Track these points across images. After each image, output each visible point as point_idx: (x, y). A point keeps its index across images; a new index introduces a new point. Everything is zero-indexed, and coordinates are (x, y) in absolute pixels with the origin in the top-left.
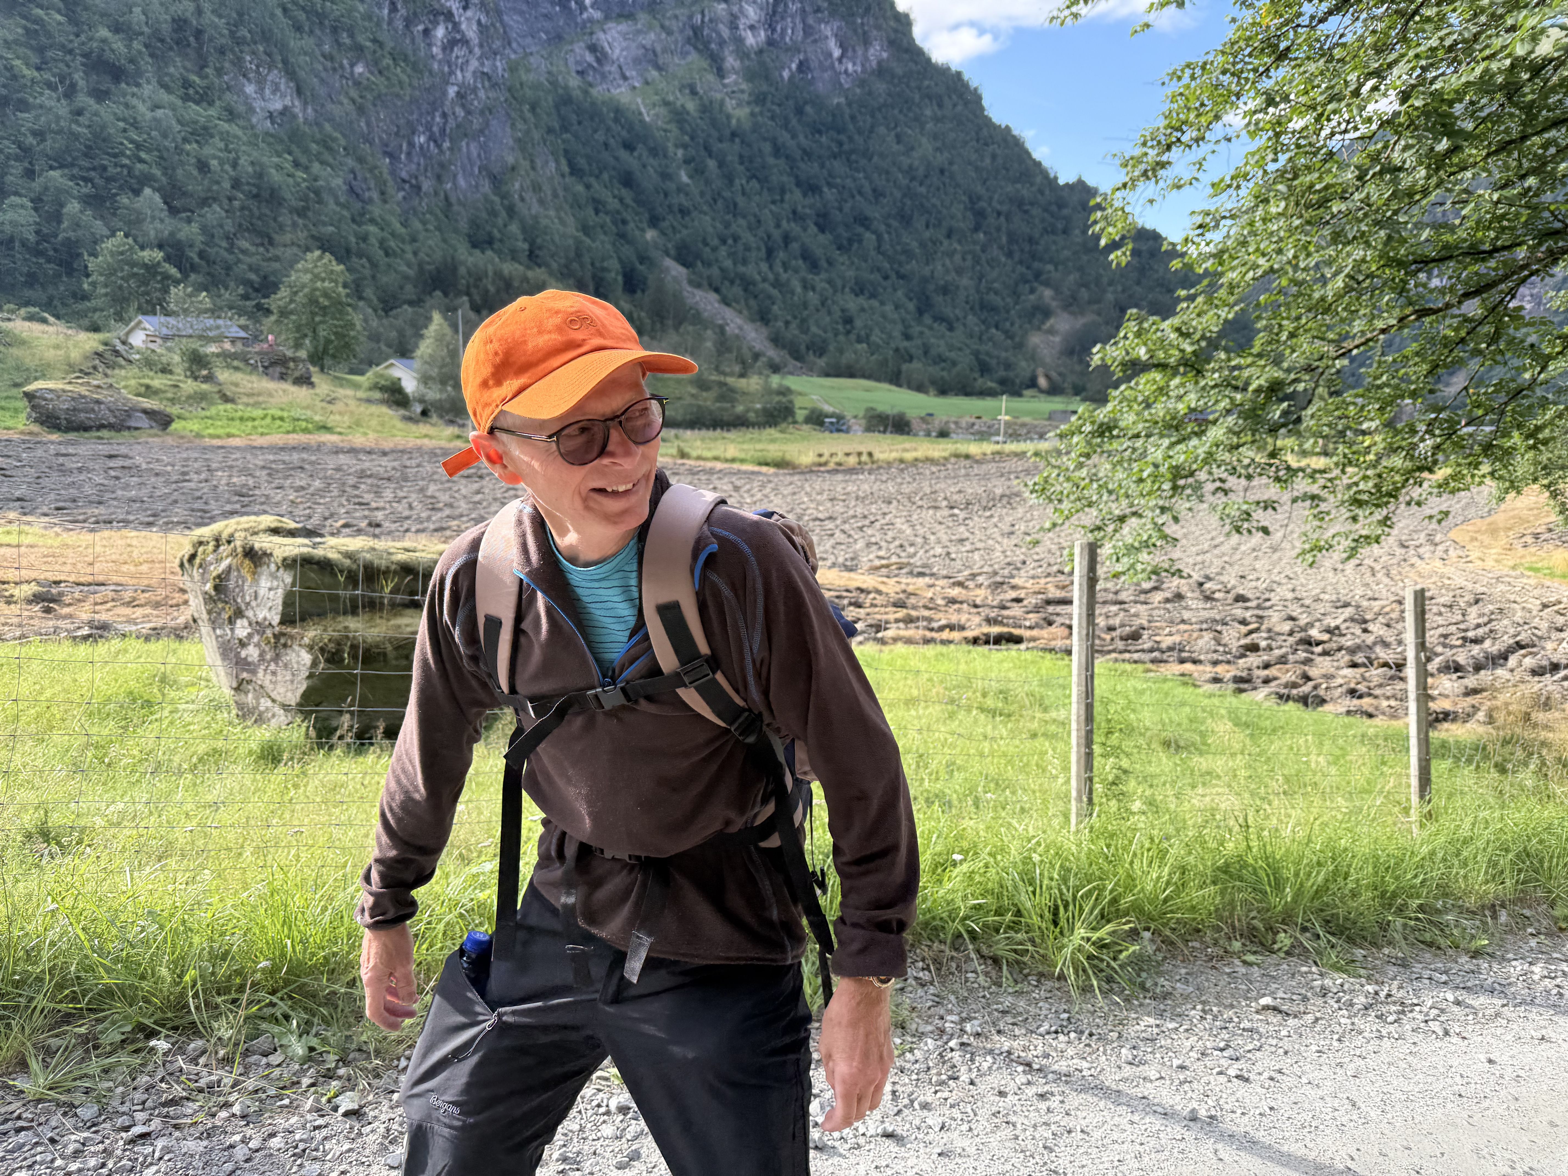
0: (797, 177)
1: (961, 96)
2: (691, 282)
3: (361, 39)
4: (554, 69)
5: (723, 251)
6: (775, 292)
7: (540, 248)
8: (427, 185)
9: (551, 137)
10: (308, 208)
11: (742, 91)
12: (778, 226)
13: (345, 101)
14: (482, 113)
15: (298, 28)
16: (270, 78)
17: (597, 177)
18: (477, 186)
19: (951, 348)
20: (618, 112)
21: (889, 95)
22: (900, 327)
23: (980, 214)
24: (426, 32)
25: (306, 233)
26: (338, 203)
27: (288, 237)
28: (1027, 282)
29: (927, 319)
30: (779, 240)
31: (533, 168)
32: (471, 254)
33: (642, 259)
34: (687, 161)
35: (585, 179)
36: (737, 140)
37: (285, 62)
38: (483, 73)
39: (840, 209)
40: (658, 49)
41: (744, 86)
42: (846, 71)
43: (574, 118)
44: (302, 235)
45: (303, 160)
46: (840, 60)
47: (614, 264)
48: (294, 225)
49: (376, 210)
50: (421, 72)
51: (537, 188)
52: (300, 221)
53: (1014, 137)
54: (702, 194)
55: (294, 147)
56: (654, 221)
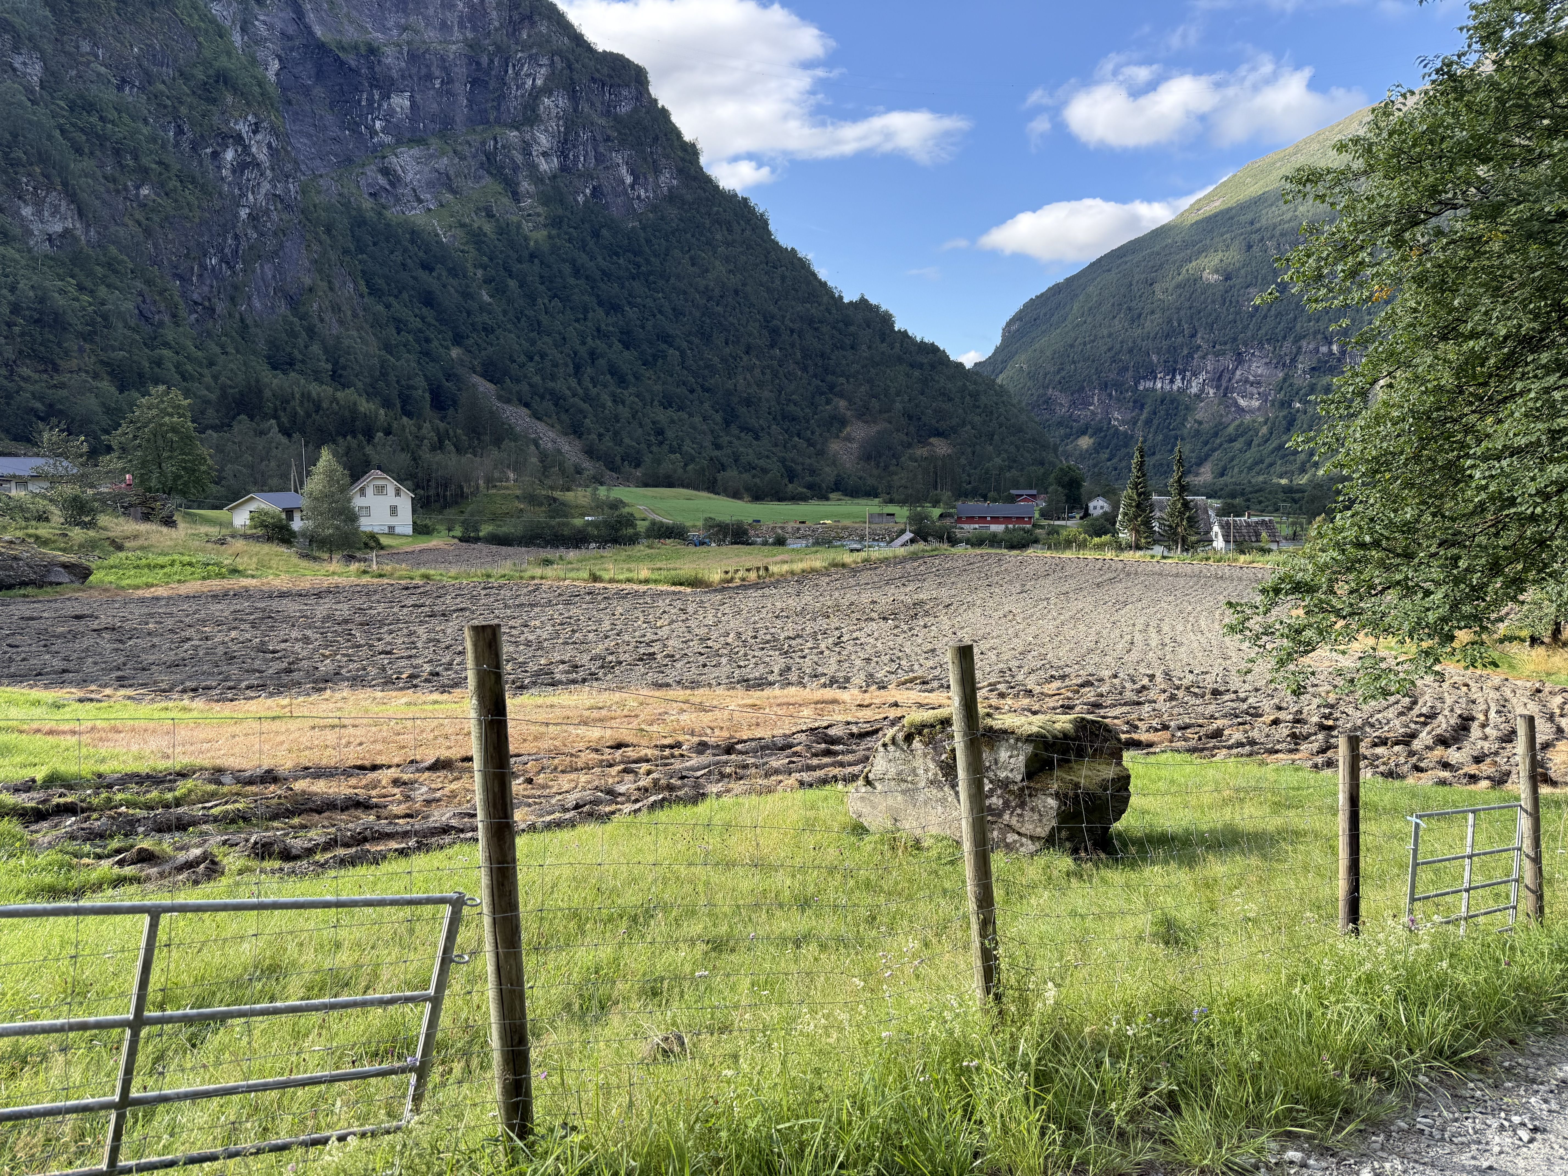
0: (598, 296)
1: (748, 221)
2: (500, 398)
3: (145, 161)
4: (346, 191)
5: (531, 368)
6: (585, 406)
7: (344, 368)
8: (221, 307)
9: (348, 259)
10: (95, 333)
11: (539, 215)
12: (584, 343)
13: (130, 223)
14: (275, 234)
15: (79, 151)
16: (48, 200)
17: (396, 297)
18: (273, 308)
19: (759, 456)
20: (415, 234)
21: (681, 220)
22: (710, 437)
23: (775, 331)
24: (215, 155)
25: (93, 359)
26: (127, 326)
27: (74, 363)
28: (822, 394)
29: (735, 431)
30: (586, 356)
31: (331, 289)
32: (275, 377)
33: (449, 377)
34: (487, 281)
35: (384, 299)
36: (536, 261)
37: (65, 184)
38: (275, 195)
39: (643, 328)
40: (452, 173)
41: (540, 210)
42: (639, 197)
43: (369, 239)
44: (90, 361)
45: (89, 284)
46: (632, 187)
47: (420, 382)
48: (81, 350)
49: (170, 334)
50: (210, 194)
51: (336, 308)
52: (87, 346)
53: (800, 259)
54: (505, 312)
55: (77, 270)
56: (458, 339)
